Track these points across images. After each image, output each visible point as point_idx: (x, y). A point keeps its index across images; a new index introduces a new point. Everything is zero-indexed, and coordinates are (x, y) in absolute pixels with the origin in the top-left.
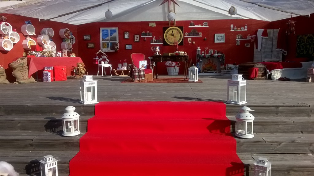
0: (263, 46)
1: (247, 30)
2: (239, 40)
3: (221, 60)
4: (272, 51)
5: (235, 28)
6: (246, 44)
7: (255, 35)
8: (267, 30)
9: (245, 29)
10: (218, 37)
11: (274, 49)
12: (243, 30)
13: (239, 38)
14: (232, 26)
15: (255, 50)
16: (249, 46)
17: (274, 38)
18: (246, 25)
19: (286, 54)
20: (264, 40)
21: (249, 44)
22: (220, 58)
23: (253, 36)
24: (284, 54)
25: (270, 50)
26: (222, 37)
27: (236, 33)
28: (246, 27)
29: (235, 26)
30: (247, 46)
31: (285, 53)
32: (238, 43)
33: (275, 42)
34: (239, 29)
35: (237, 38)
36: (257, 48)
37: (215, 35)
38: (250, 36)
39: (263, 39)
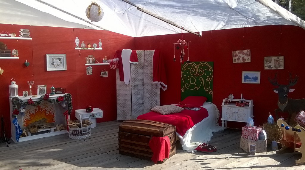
0: (133, 76)
1: (102, 49)
2: (91, 66)
3: (64, 105)
4: (144, 84)
5: (83, 45)
6: (102, 72)
7: (117, 59)
8: (137, 51)
9: (98, 47)
10: (53, 60)
11: (146, 81)
12: (96, 49)
13: (91, 61)
14: (77, 41)
15: (118, 81)
16: (106, 76)
17: (146, 64)
18: (100, 40)
19: (165, 90)
20: (133, 67)
22: (63, 103)
23: (114, 60)
24: (163, 89)
25: (141, 83)
26: (60, 59)
27: (85, 54)
28: (100, 43)
29: (83, 42)
30: (104, 76)
31: (164, 87)
32: (90, 71)
34: (90, 46)
35: (88, 62)
36: (122, 79)
37: (48, 56)
39: (132, 65)
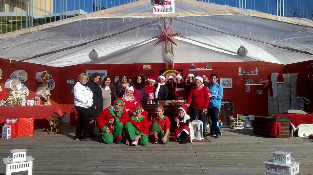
0: (280, 93)
1: (258, 74)
2: (249, 86)
4: (290, 99)
5: (244, 72)
7: (268, 80)
8: (283, 74)
9: (255, 73)
11: (292, 97)
13: (249, 83)
14: (240, 70)
15: (269, 97)
16: (261, 93)
17: (292, 84)
18: (256, 68)
20: (280, 86)
21: (261, 90)
22: (228, 107)
24: (306, 103)
26: (228, 82)
27: (245, 78)
30: (259, 93)
33: (294, 89)
35: (247, 83)
36: (272, 95)
38: (263, 82)
